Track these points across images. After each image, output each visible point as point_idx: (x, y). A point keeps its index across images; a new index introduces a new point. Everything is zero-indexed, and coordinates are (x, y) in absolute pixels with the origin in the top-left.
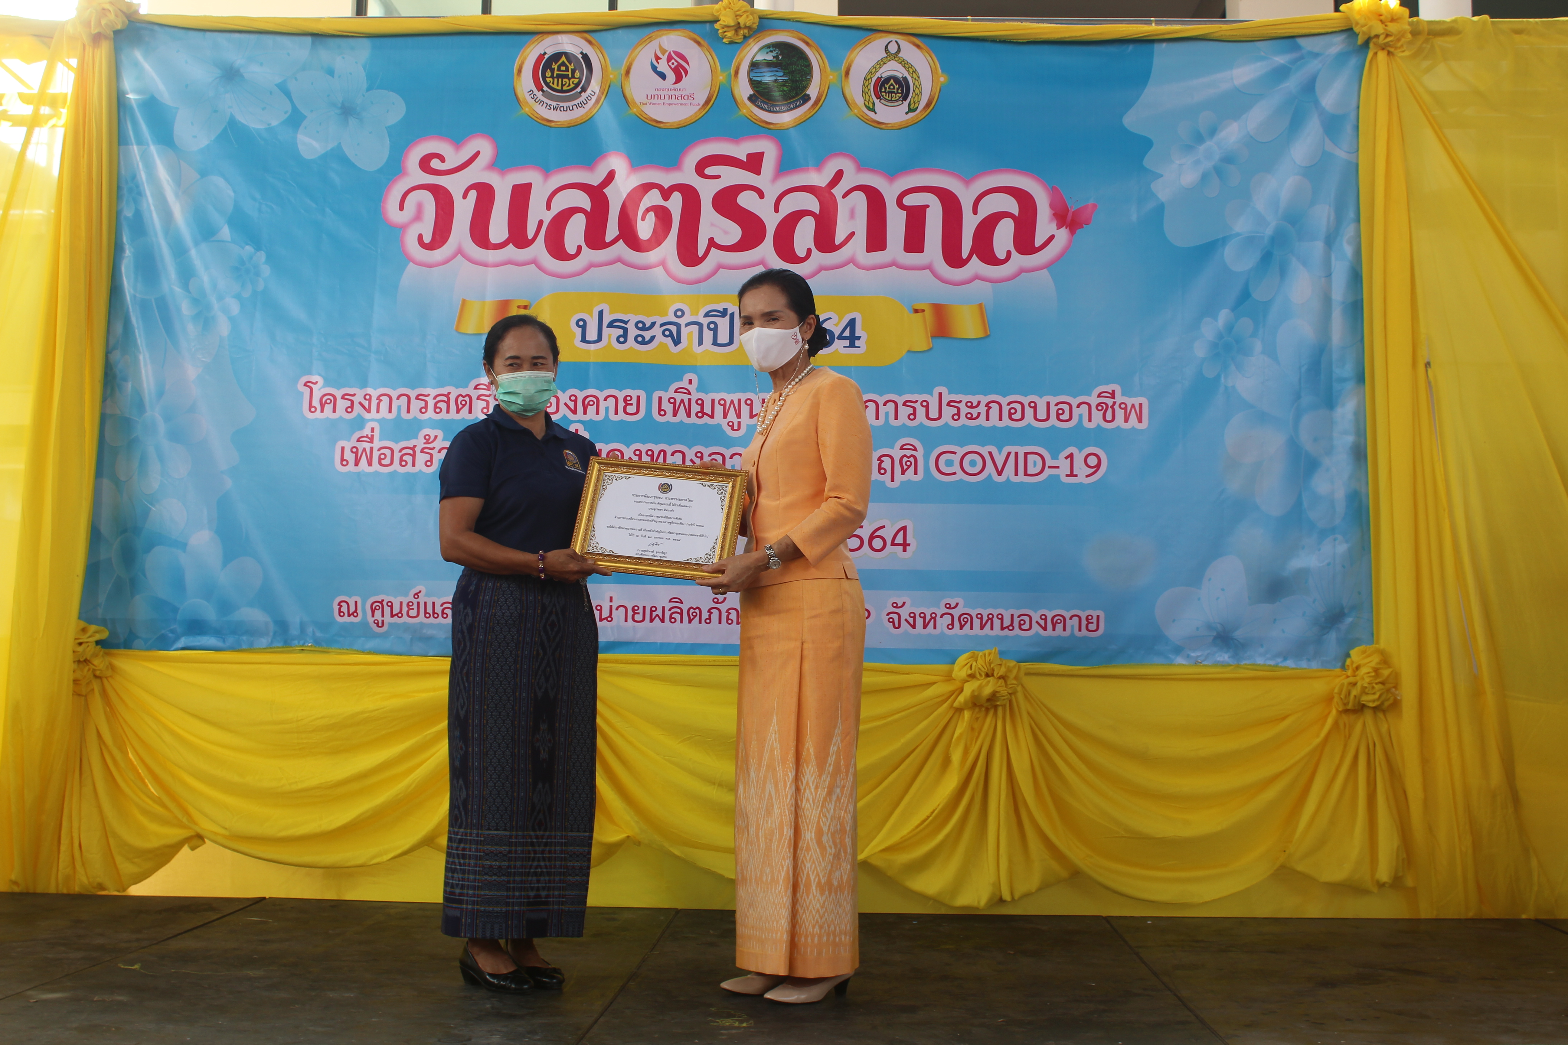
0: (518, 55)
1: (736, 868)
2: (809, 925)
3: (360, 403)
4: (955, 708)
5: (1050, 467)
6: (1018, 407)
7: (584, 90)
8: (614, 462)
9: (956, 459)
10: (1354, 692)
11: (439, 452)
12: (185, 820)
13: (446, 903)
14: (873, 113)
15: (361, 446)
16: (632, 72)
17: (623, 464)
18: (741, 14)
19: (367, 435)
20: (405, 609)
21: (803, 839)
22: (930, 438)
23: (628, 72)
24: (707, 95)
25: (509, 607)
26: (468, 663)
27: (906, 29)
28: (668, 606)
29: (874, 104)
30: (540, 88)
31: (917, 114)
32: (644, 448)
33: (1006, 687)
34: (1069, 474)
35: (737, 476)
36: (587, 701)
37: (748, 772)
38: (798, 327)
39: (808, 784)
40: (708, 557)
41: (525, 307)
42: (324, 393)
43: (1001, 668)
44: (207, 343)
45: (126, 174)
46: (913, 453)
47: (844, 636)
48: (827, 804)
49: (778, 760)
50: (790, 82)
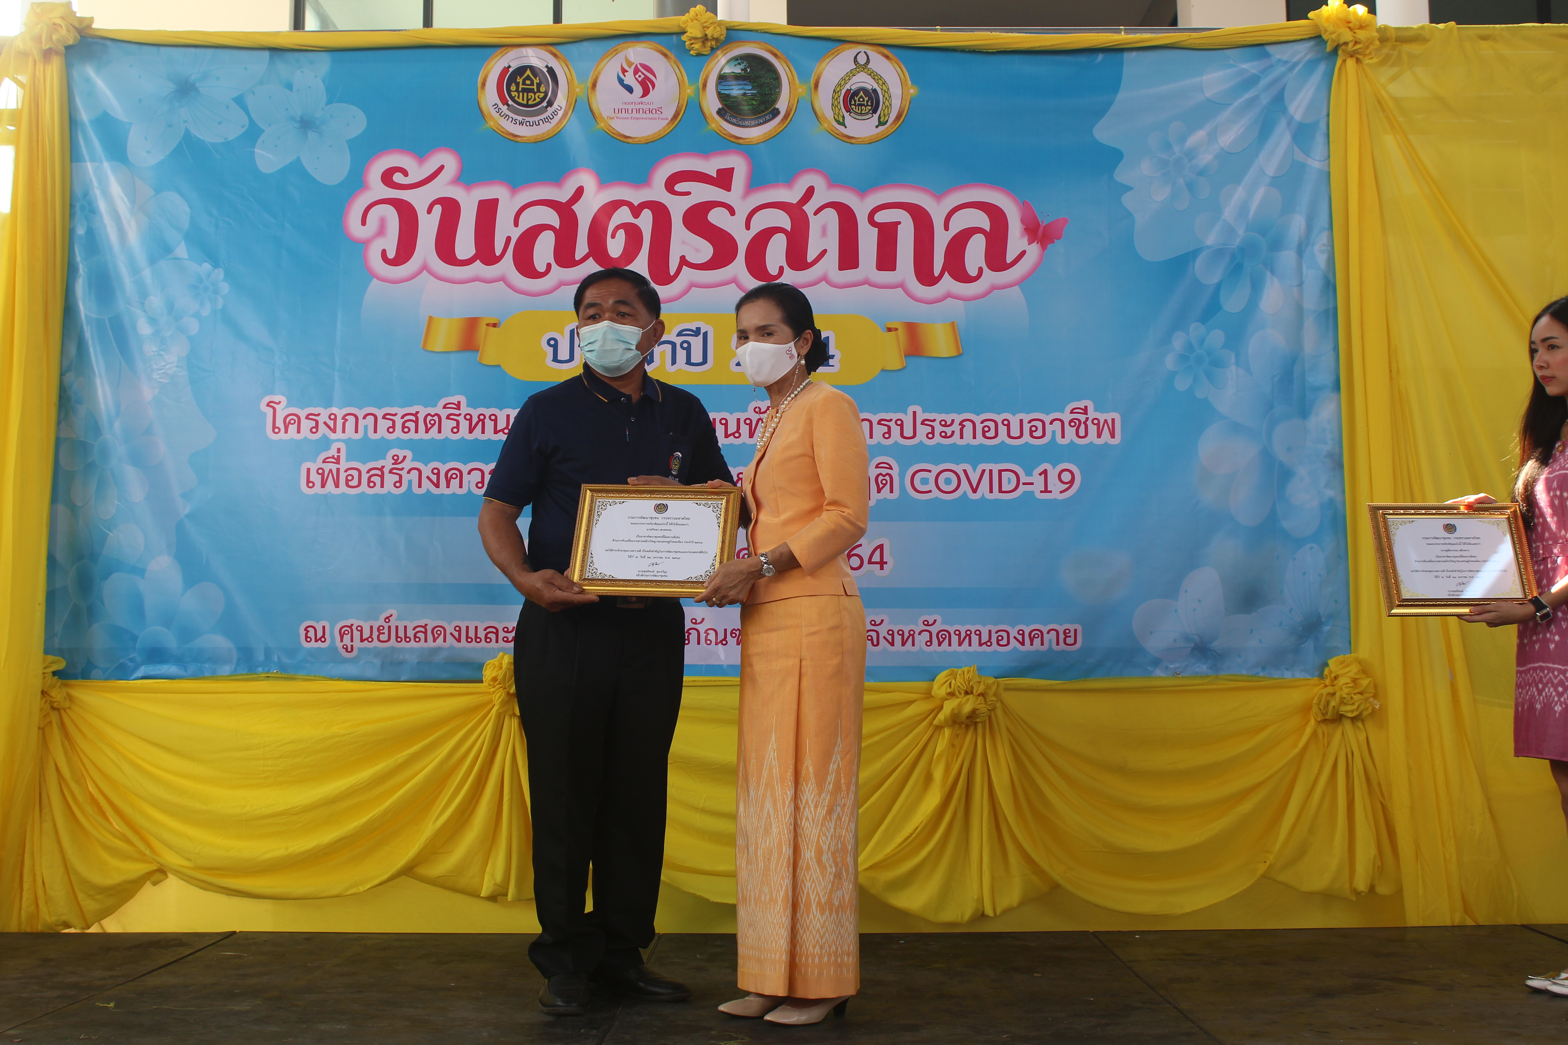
0: (482, 68)
1: (735, 891)
2: (810, 944)
3: (325, 423)
4: (935, 726)
5: (1024, 484)
6: (992, 425)
7: (550, 104)
9: (932, 477)
10: (1333, 703)
11: (409, 472)
12: (147, 852)
14: (843, 127)
15: (327, 467)
16: (598, 85)
18: (709, 26)
19: (333, 456)
20: (375, 633)
21: (803, 859)
22: (906, 456)
23: (594, 85)
24: (675, 109)
27: (876, 39)
29: (843, 117)
30: (505, 103)
31: (887, 128)
33: (985, 704)
34: (1043, 490)
37: (748, 791)
38: (793, 342)
39: (807, 802)
41: (494, 325)
42: (288, 413)
43: (980, 685)
44: (164, 364)
45: (78, 192)
46: (889, 471)
47: (843, 652)
48: (827, 823)
49: (777, 778)
50: (759, 96)
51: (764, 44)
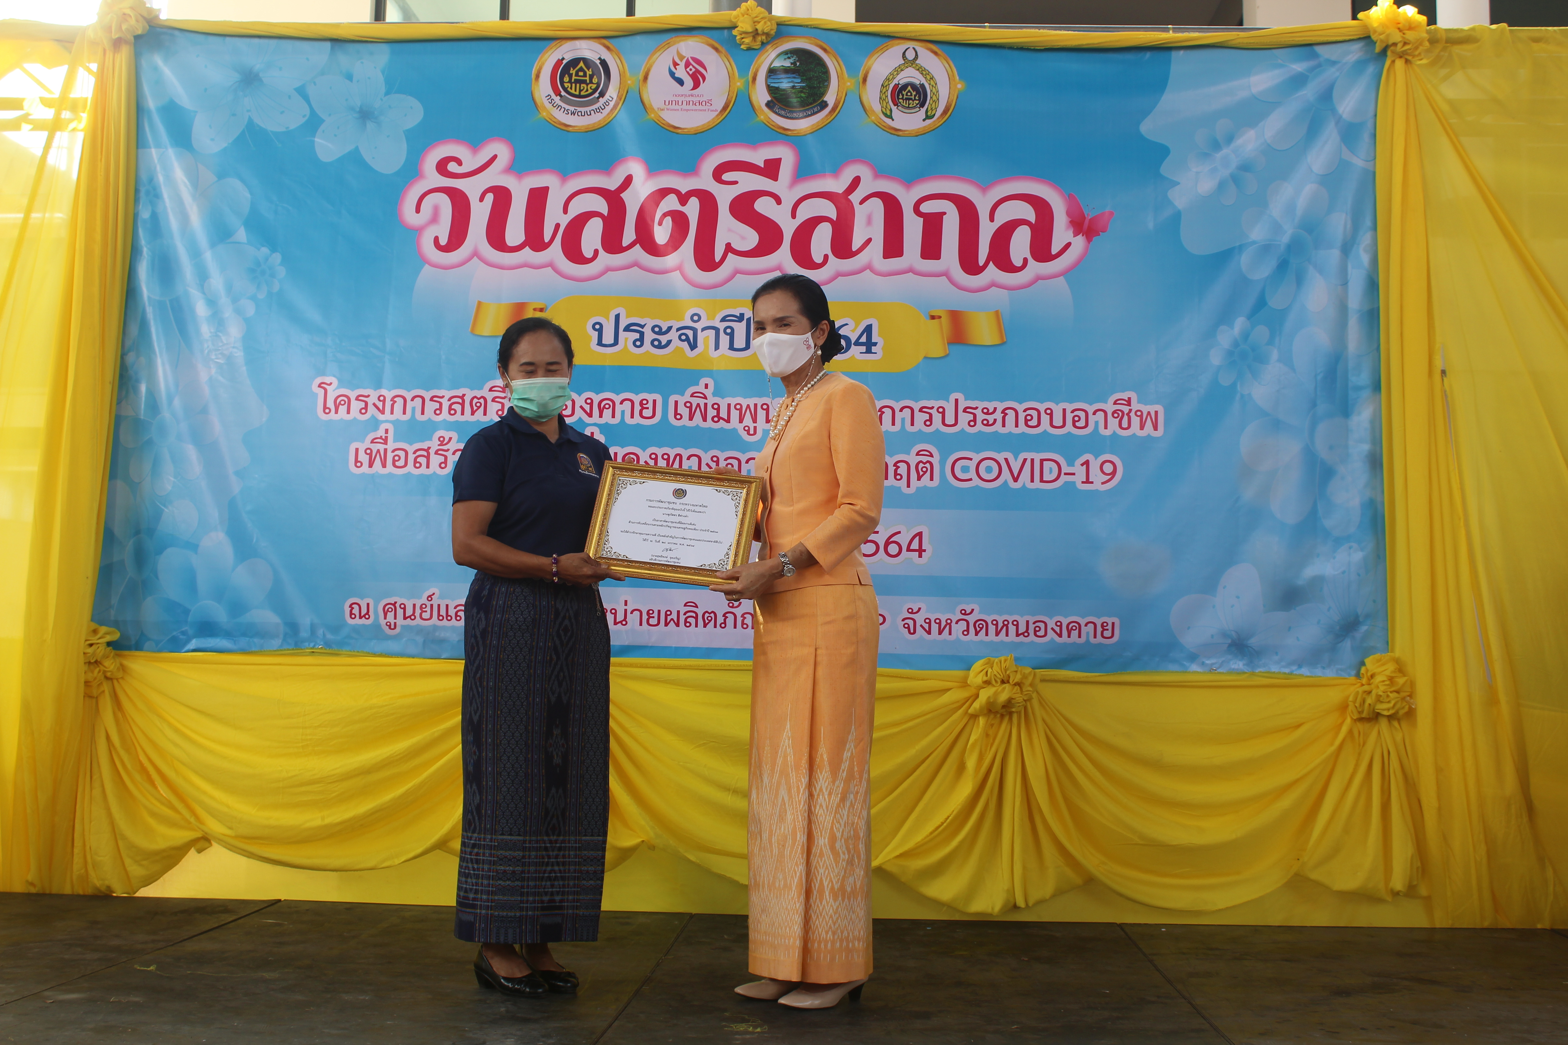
0: (536, 60)
1: (749, 874)
2: (822, 931)
3: (374, 404)
4: (970, 714)
5: (1066, 474)
6: (1034, 413)
7: (602, 95)
8: (628, 466)
9: (972, 465)
10: (1369, 701)
11: (454, 453)
12: (192, 820)
13: (459, 908)
14: (891, 120)
15: (375, 447)
16: (650, 77)
17: (637, 469)
18: (760, 21)
19: (381, 437)
20: (418, 611)
21: (817, 845)
22: (946, 444)
23: (646, 78)
24: (725, 102)
25: (522, 612)
26: (481, 668)
27: (925, 35)
28: (683, 610)
29: (891, 110)
30: (558, 93)
31: (934, 121)
32: (660, 452)
33: (1021, 694)
34: (1085, 480)
35: (751, 483)
36: (599, 705)
37: (762, 778)
38: (810, 333)
39: (821, 790)
40: (722, 563)
41: (541, 310)
42: (338, 395)
43: (1016, 674)
44: (221, 344)
45: (144, 177)
46: (930, 459)
47: (858, 642)
48: (840, 810)
49: (791, 766)
50: (807, 89)
51: (814, 39)
